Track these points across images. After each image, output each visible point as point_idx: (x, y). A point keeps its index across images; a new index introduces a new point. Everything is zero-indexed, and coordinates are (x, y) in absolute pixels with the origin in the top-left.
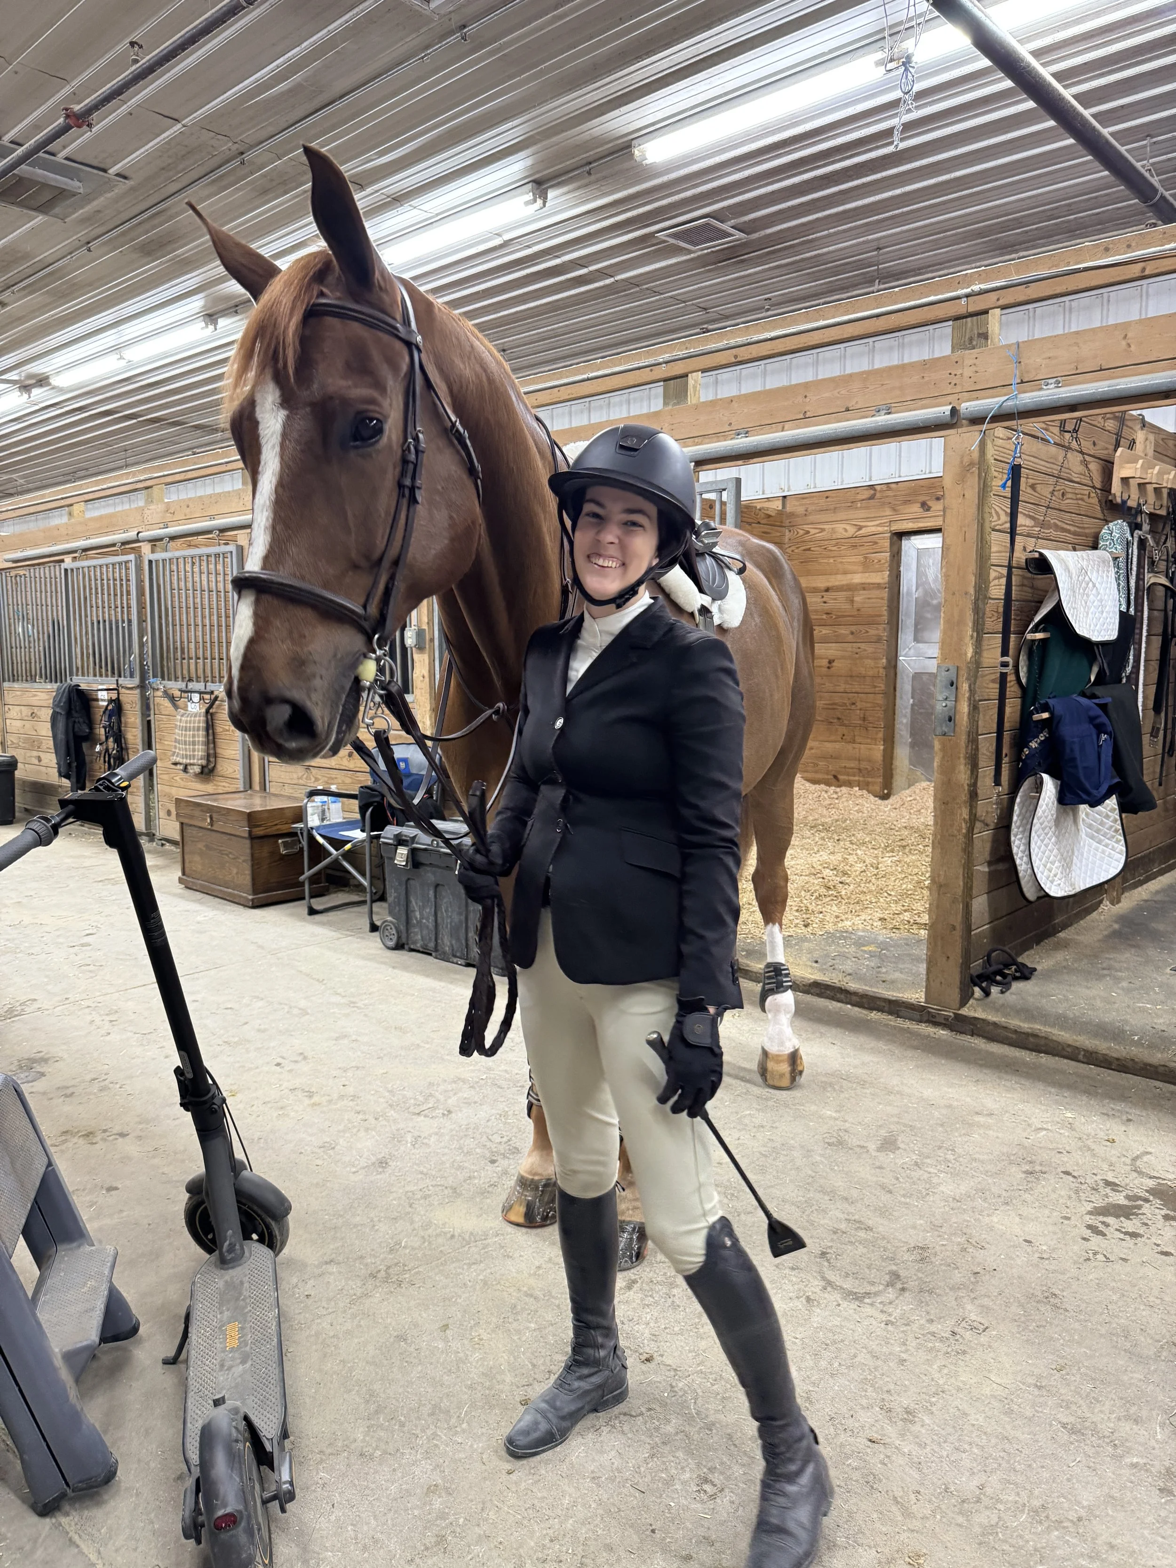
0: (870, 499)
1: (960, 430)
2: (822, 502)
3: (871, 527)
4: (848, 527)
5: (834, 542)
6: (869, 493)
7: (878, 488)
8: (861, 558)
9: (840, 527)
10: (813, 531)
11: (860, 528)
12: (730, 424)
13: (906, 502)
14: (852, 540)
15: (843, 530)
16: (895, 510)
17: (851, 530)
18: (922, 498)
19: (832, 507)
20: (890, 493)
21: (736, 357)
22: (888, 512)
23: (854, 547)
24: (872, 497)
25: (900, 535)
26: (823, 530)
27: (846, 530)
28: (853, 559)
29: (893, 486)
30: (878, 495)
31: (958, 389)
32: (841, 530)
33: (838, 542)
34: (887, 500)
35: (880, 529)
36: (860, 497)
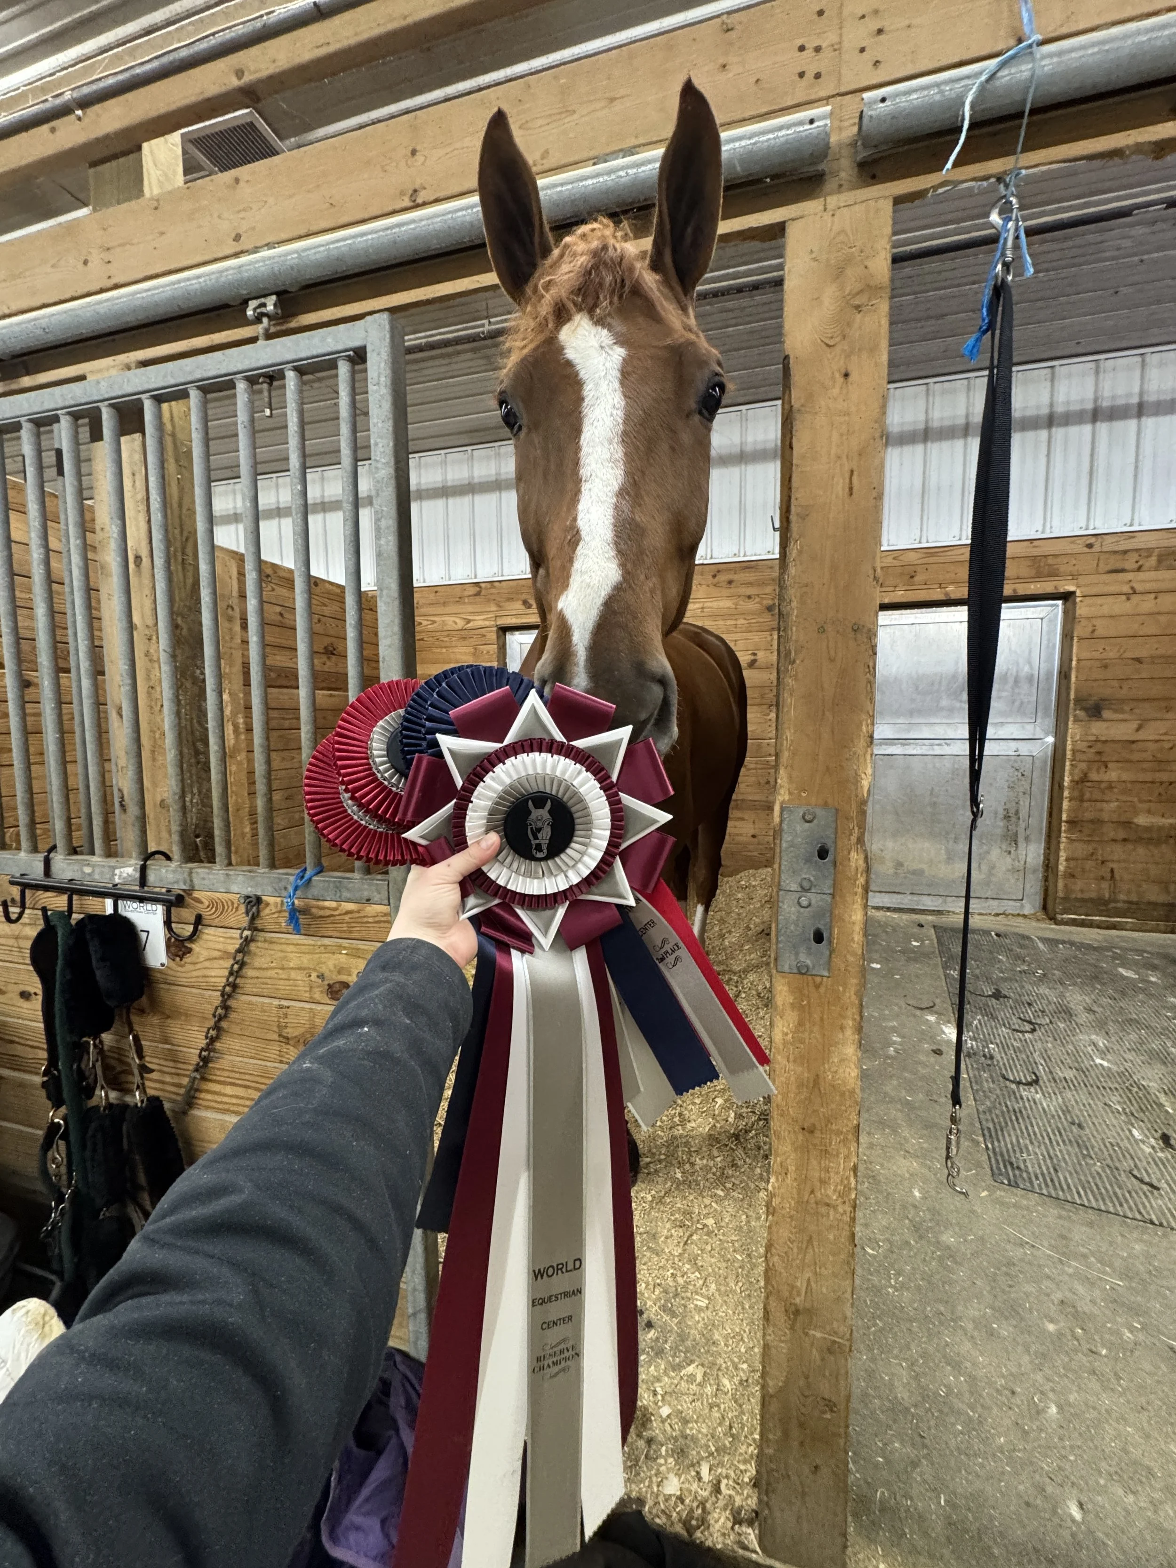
0: (476, 595)
1: (833, 201)
2: (432, 596)
3: (479, 621)
4: (458, 620)
5: (445, 633)
6: (473, 590)
7: (483, 585)
8: (471, 650)
9: (450, 620)
10: (424, 623)
11: (469, 621)
12: (237, 238)
13: (510, 599)
14: (463, 633)
15: (454, 622)
16: (499, 606)
17: (461, 624)
18: (524, 597)
19: (442, 601)
20: (493, 591)
21: (239, 73)
22: (493, 608)
23: (464, 638)
24: (478, 594)
25: (504, 630)
26: (434, 622)
27: (456, 623)
28: (464, 650)
29: (497, 584)
30: (483, 593)
31: (826, 88)
32: (451, 623)
33: (450, 633)
34: (492, 597)
35: (487, 623)
36: (466, 593)
